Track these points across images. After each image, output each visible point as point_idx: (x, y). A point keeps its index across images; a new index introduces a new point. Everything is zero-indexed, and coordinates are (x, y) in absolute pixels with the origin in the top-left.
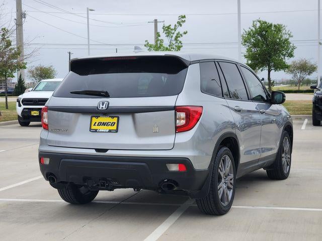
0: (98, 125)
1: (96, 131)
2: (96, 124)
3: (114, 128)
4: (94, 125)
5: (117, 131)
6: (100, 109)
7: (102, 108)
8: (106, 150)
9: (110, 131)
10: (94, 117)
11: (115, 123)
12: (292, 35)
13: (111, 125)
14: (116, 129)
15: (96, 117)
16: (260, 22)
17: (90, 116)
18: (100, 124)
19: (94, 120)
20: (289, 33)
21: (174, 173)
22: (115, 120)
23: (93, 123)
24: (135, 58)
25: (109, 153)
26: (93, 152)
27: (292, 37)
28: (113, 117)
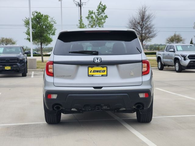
0: (93, 72)
1: (93, 76)
2: (92, 72)
3: (105, 73)
4: (91, 72)
5: (107, 75)
6: (96, 62)
7: (97, 61)
8: (101, 87)
9: (102, 76)
10: (90, 67)
11: (105, 71)
12: (56, 22)
13: (103, 72)
14: (106, 74)
15: (91, 67)
16: (36, 13)
17: (87, 67)
18: (94, 71)
19: (90, 69)
20: (54, 21)
21: (142, 98)
22: (105, 69)
23: (90, 71)
24: (108, 32)
25: (103, 89)
26: (92, 89)
27: (56, 23)
28: (103, 67)
